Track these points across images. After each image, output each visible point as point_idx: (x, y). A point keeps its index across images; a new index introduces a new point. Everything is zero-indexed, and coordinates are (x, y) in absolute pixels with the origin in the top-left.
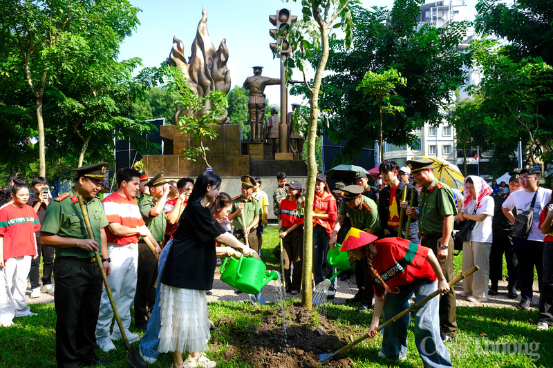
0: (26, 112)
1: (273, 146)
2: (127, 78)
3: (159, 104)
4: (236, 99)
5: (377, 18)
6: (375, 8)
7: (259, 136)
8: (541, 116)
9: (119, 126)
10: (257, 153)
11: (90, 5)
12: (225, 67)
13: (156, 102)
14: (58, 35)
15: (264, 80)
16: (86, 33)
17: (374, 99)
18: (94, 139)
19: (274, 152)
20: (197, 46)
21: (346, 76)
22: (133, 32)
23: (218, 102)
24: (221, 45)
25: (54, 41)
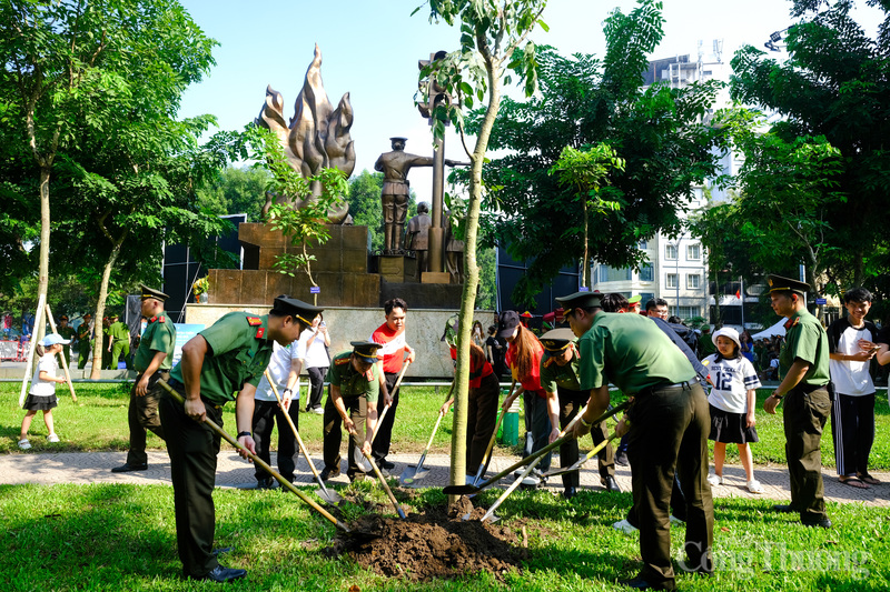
0: (20, 193)
1: (420, 262)
2: (190, 148)
3: (239, 195)
4: (363, 191)
5: (583, 71)
6: (579, 56)
7: (397, 246)
8: (826, 224)
9: (172, 222)
10: (393, 272)
11: (136, 29)
12: (346, 136)
13: (235, 192)
14: (83, 72)
15: (407, 159)
16: (127, 71)
17: (576, 190)
18: (130, 241)
19: (421, 270)
20: (304, 102)
21: (536, 157)
22: (204, 76)
23: (333, 185)
24: (342, 101)
25: (76, 81)
